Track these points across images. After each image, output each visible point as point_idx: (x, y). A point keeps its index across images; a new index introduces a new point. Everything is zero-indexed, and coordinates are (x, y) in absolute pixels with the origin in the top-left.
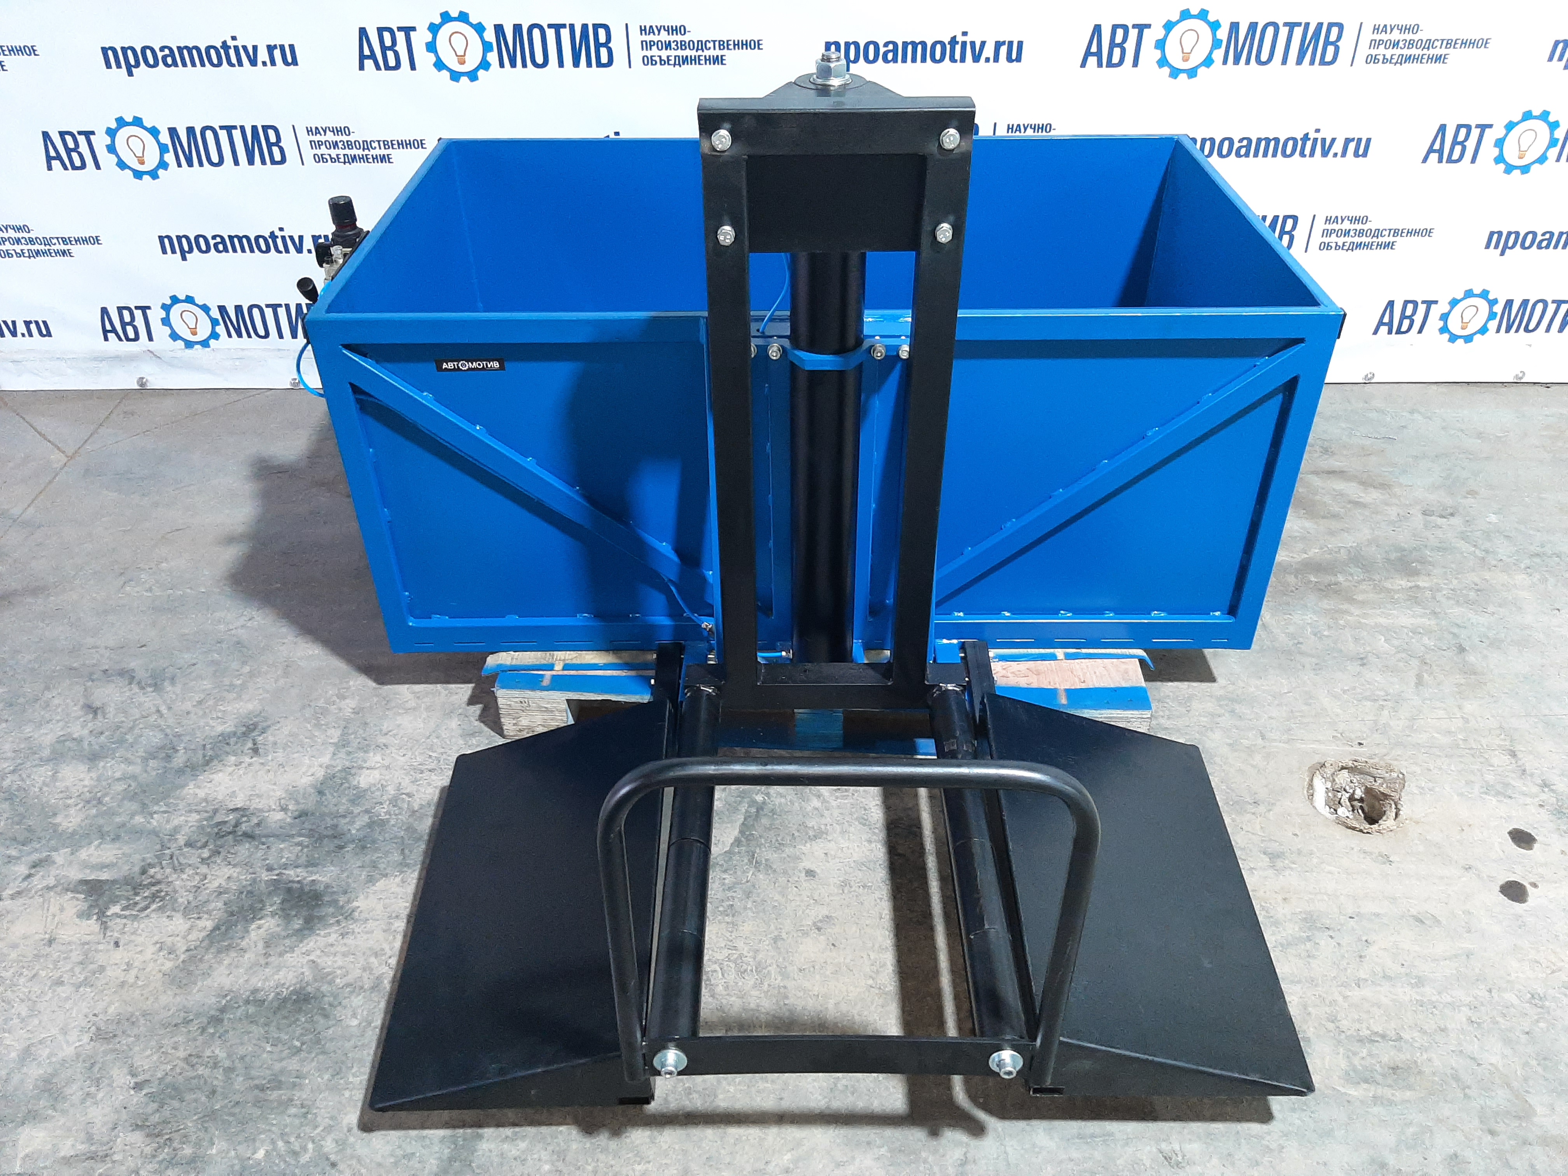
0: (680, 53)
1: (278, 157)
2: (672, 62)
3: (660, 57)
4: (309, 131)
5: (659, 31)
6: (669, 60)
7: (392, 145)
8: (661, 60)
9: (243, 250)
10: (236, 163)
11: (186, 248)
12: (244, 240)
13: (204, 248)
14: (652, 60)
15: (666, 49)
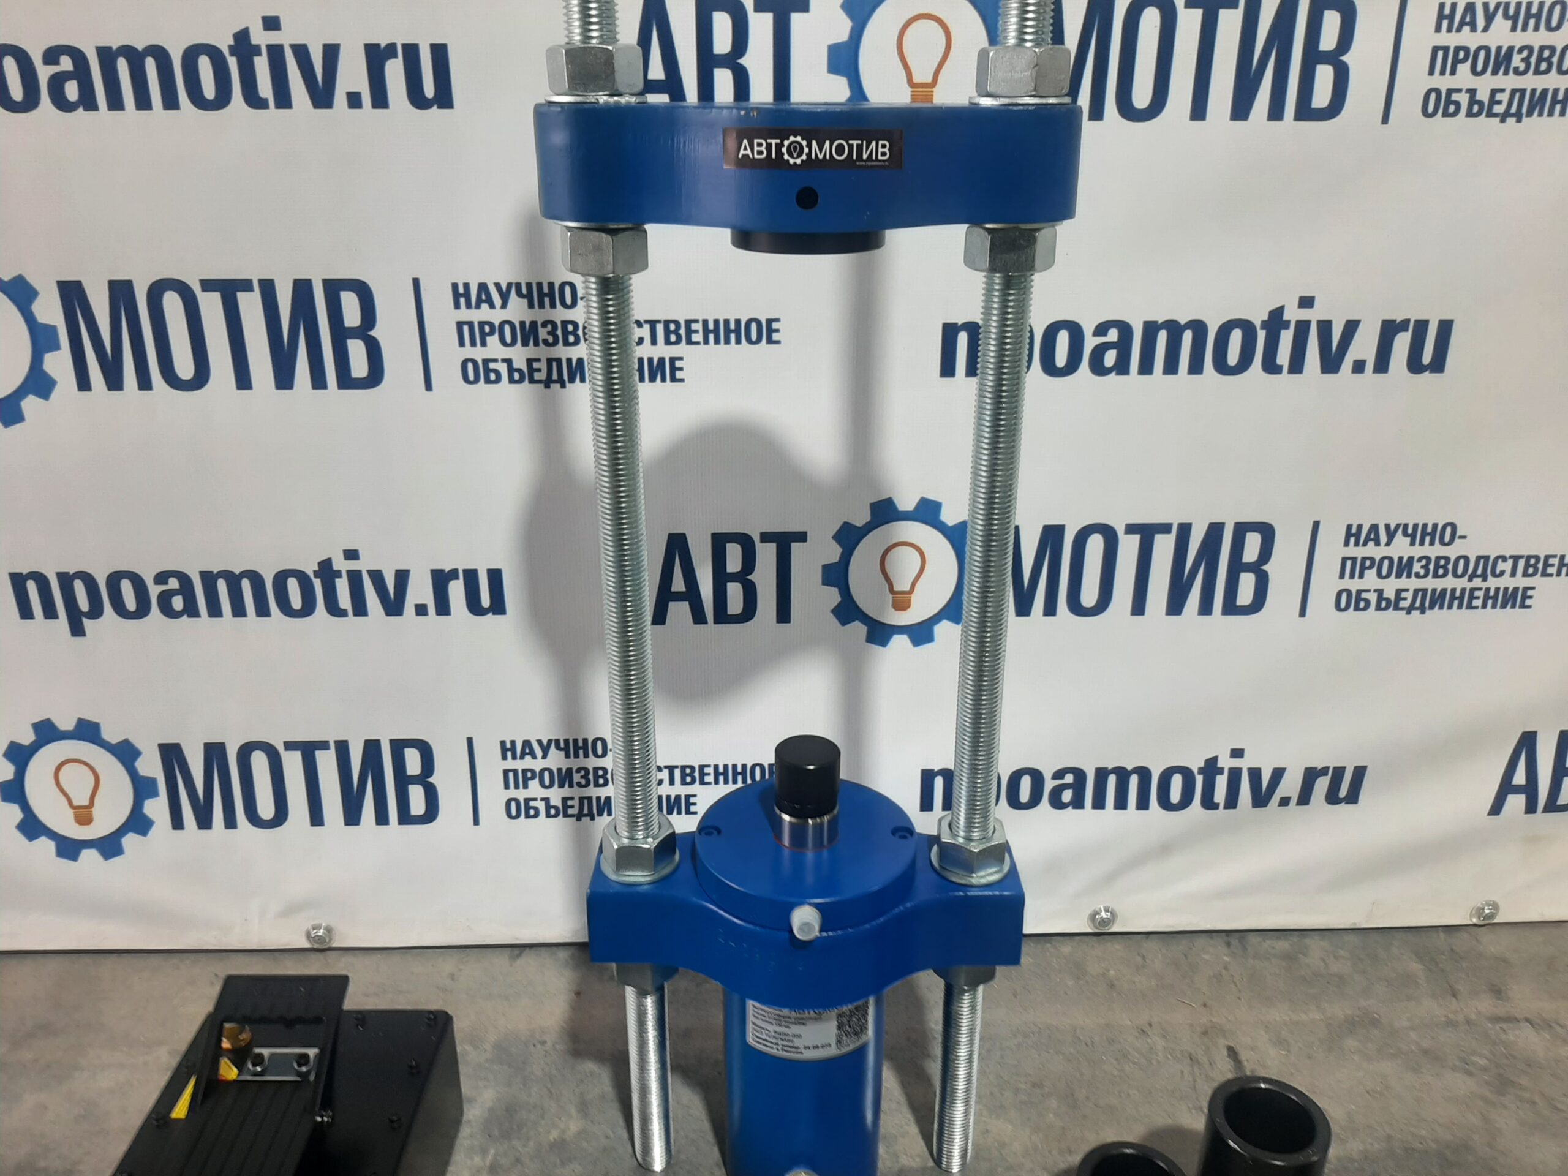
0: (1531, 82)
1: (359, 367)
2: (1499, 109)
3: (1472, 92)
4: (460, 295)
5: (1489, 18)
6: (1493, 101)
7: (689, 332)
8: (1472, 101)
9: (239, 610)
10: (243, 380)
11: (83, 604)
12: (246, 584)
13: (131, 604)
14: (1449, 101)
15: (1495, 72)
